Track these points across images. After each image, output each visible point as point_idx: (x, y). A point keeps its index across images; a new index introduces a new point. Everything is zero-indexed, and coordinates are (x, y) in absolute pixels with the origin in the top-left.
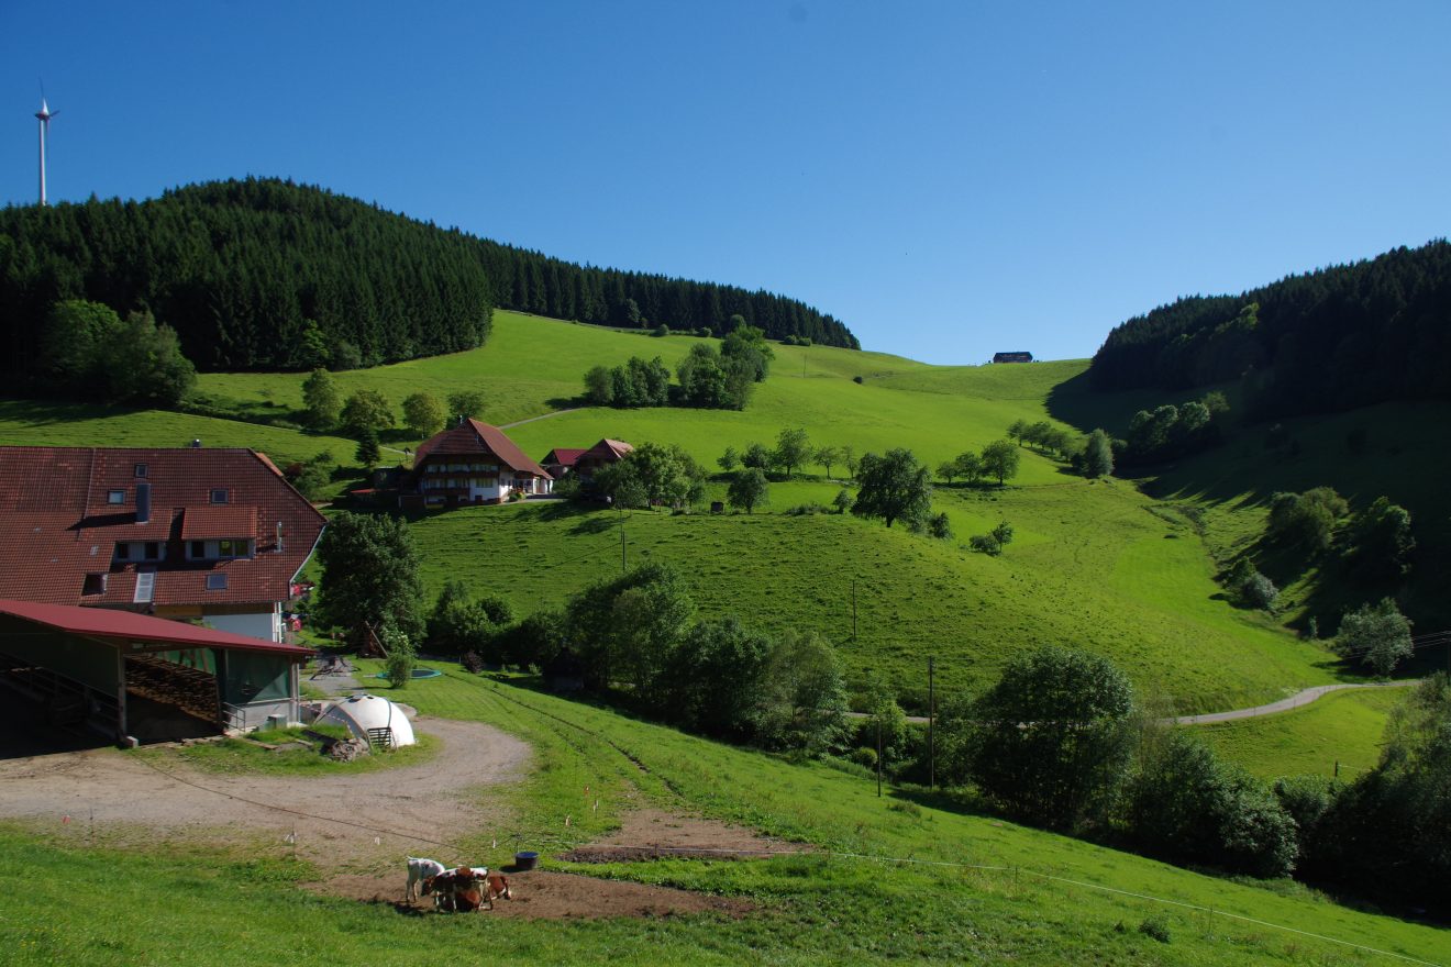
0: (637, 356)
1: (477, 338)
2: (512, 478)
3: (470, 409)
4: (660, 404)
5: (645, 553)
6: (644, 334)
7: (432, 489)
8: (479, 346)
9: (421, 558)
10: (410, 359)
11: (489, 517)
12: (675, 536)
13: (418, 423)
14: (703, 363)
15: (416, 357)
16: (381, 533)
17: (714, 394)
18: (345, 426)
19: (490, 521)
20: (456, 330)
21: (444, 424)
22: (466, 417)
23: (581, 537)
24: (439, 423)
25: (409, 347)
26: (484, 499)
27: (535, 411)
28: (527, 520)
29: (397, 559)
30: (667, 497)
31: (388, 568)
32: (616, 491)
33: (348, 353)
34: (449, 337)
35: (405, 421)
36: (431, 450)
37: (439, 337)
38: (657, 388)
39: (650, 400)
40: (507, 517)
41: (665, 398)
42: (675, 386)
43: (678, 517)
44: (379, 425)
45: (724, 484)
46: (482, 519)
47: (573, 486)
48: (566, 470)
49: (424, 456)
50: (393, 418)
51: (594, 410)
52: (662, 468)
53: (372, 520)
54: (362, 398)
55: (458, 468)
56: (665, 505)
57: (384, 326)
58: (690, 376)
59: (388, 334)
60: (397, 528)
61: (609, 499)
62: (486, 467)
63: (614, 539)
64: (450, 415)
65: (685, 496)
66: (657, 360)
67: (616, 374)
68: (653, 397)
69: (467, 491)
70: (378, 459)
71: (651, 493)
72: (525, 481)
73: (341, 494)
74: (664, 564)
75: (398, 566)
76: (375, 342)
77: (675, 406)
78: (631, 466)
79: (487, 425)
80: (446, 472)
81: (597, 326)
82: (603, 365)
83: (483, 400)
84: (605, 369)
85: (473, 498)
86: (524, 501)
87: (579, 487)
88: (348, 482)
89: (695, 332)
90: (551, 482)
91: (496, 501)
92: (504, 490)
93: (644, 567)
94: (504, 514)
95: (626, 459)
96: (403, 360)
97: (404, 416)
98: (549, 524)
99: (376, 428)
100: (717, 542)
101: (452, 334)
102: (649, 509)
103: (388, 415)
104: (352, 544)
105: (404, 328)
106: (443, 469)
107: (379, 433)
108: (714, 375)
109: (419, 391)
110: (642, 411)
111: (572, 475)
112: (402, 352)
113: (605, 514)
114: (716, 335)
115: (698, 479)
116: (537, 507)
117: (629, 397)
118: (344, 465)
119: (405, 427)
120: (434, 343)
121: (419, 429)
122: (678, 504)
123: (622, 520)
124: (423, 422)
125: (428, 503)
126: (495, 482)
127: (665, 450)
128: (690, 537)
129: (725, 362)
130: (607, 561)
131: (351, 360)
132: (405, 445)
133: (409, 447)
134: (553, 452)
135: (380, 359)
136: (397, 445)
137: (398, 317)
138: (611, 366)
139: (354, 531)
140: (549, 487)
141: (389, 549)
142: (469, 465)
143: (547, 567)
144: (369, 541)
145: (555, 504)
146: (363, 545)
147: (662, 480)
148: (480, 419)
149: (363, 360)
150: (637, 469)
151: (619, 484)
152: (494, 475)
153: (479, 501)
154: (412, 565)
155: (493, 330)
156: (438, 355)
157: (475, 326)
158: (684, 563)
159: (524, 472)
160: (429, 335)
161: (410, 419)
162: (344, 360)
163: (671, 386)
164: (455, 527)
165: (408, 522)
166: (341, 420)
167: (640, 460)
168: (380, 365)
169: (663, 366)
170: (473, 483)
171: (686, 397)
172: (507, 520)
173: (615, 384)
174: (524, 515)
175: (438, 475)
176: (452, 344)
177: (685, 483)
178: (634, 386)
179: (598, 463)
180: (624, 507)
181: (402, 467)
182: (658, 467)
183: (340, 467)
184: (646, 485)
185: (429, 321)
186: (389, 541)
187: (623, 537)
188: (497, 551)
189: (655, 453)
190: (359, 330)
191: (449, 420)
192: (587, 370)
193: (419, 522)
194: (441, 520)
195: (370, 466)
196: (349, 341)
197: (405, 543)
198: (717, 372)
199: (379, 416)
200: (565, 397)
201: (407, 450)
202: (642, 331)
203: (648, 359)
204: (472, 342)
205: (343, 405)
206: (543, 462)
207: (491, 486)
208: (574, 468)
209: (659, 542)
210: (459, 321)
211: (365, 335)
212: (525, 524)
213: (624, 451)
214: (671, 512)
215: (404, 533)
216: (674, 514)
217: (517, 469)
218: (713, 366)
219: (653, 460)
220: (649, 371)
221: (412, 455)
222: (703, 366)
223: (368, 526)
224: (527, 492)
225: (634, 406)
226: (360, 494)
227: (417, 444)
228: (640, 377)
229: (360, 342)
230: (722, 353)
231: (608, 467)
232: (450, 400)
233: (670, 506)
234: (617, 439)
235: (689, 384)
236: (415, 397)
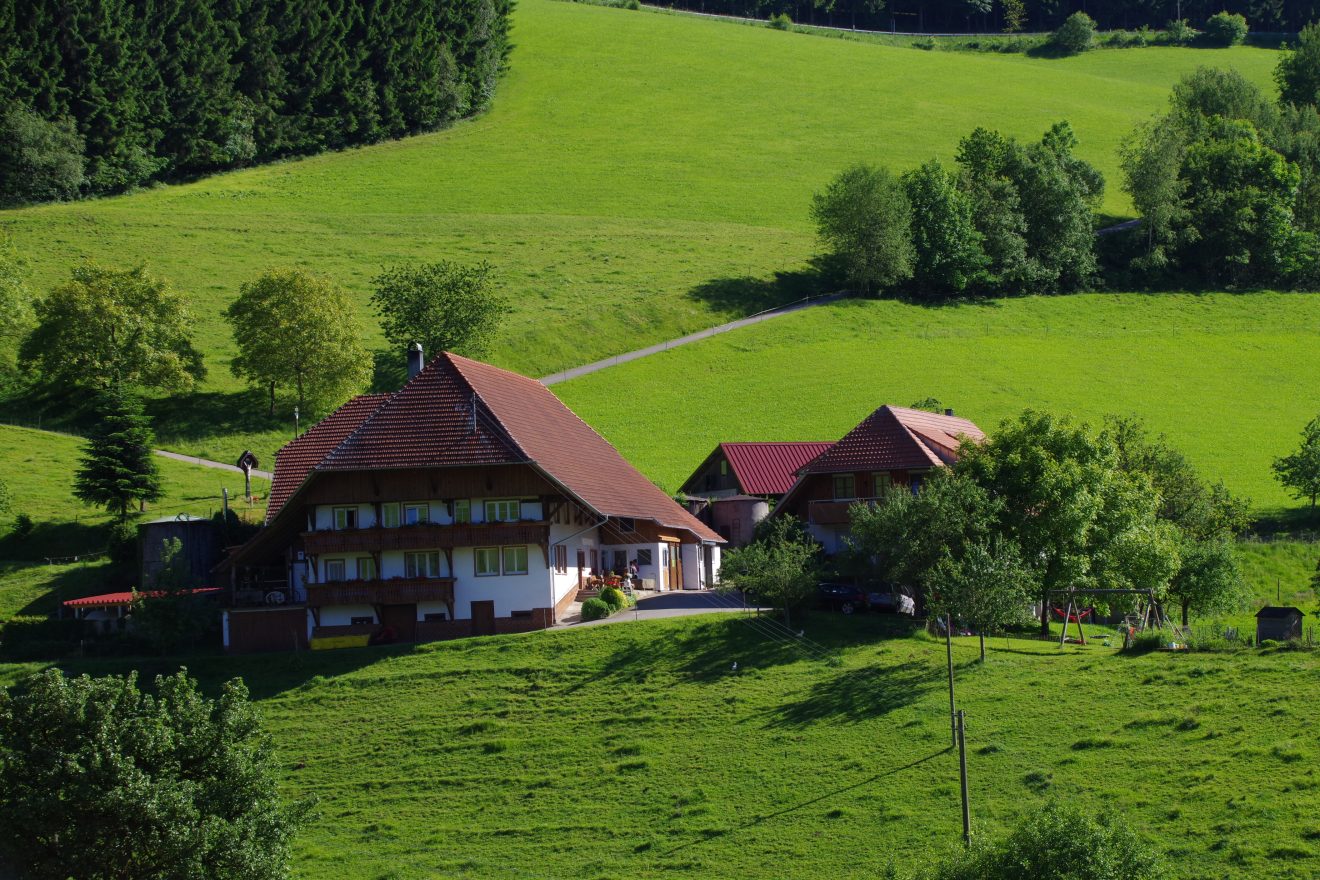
0: (988, 128)
1: (461, 92)
2: (588, 543)
3: (449, 321)
4: (1068, 284)
5: (1034, 782)
6: (1010, 50)
7: (332, 584)
8: (469, 113)
9: (298, 814)
10: (249, 164)
11: (519, 673)
12: (1136, 725)
13: (281, 371)
14: (1219, 134)
15: (265, 156)
16: (165, 736)
17: (1259, 241)
18: (40, 387)
19: (522, 683)
20: (393, 65)
21: (366, 375)
22: (436, 346)
23: (819, 729)
24: (348, 370)
25: (241, 122)
26: (502, 611)
27: (657, 322)
28: (640, 678)
29: (216, 821)
30: (1102, 593)
31: (188, 851)
32: (931, 576)
33: (38, 144)
34: (371, 88)
35: (236, 365)
36: (327, 460)
37: (338, 88)
38: (1059, 230)
39: (1033, 268)
40: (576, 671)
41: (1088, 264)
42: (1121, 220)
43: (1142, 661)
44: (151, 380)
45: (1301, 547)
46: (492, 681)
47: (789, 563)
48: (763, 511)
49: (302, 478)
50: (196, 357)
51: (851, 312)
52: (1083, 496)
53: (135, 692)
54: (94, 294)
55: (417, 512)
56: (1095, 619)
57: (154, 53)
58: (1171, 183)
59: (170, 80)
60: (217, 717)
61: (908, 603)
62: (502, 509)
63: (928, 737)
64: (385, 345)
65: (1163, 588)
66: (1057, 136)
67: (921, 191)
68: (1045, 260)
69: (445, 589)
70: (153, 494)
71: (1048, 581)
72: (632, 551)
73: (27, 610)
74: (1102, 820)
75: (221, 843)
76: (129, 107)
77: (1122, 286)
78: (978, 494)
79: (509, 371)
80: (378, 528)
81: (855, 33)
82: (874, 163)
83: (490, 290)
84: (883, 175)
85: (463, 612)
86: (627, 617)
87: (806, 567)
88: (52, 570)
89: (1188, 32)
90: (717, 552)
91: (539, 618)
92: (564, 584)
93: (1033, 829)
94: (565, 660)
95: (960, 471)
96: (225, 167)
97: (236, 350)
98: (713, 690)
99: (141, 390)
100: (1287, 745)
101: (382, 77)
102: (1043, 633)
103: (183, 347)
104: (65, 776)
105: (220, 60)
106: (366, 517)
107: (151, 406)
108: (1258, 173)
109: (281, 269)
110: (1010, 309)
111: (783, 527)
112: (221, 141)
113: (896, 652)
114: (1263, 35)
115: (1210, 530)
116: (671, 634)
117: (965, 266)
118: (38, 516)
119: (237, 385)
120: (324, 106)
121: (285, 391)
122: (1143, 618)
123: (952, 673)
124: (297, 369)
125: (321, 631)
126: (535, 555)
127: (1091, 439)
128: (1185, 726)
129: (1296, 128)
130: (907, 811)
131: (50, 169)
132: (239, 443)
133: (254, 451)
134: (718, 455)
135: (148, 165)
136: (214, 444)
137: (200, 26)
138: (901, 165)
139: (75, 730)
140: (710, 567)
141: (190, 786)
142: (449, 503)
143: (710, 834)
144: (126, 765)
145: (733, 625)
146: (108, 776)
147: (1082, 536)
148: (481, 353)
149: (90, 169)
150: (1000, 503)
151: (937, 554)
152: (533, 534)
153: (484, 620)
154: (268, 835)
155: (514, 60)
156: (337, 147)
157: (456, 47)
158: (1173, 816)
159: (627, 523)
160: (305, 82)
161: (254, 360)
162: (26, 168)
163: (1106, 223)
164: (409, 706)
165: (255, 696)
166: (25, 369)
167: (1006, 471)
168: (147, 183)
169: (1076, 155)
170: (464, 563)
171: (1159, 256)
172: (577, 680)
173: (918, 221)
174: (629, 661)
175: (349, 537)
176: (384, 111)
177: (1160, 547)
178: (981, 226)
179: (866, 487)
180: (957, 628)
181: (231, 514)
182: (1069, 493)
183: (24, 521)
184: (1029, 554)
185: (303, 34)
186: (192, 762)
187: (959, 730)
188: (546, 784)
189: (1058, 449)
190: (74, 68)
191: (382, 360)
192: (822, 179)
193: (291, 696)
194: (363, 684)
195: (124, 517)
196: (41, 105)
197: (243, 768)
198: (1267, 163)
199: (151, 354)
200: (757, 274)
201: (247, 461)
202: (1005, 40)
203: (1025, 135)
204: (448, 102)
205: (31, 321)
206: (687, 488)
207: (524, 569)
208: (791, 504)
209: (1081, 746)
210: (399, 32)
211: (93, 86)
212: (635, 692)
213: (953, 444)
214: (1116, 641)
215: (243, 731)
216: (1126, 652)
217: (607, 513)
218: (1252, 146)
219: (1054, 471)
220: (1031, 174)
221: (263, 477)
222: (1217, 147)
223: (121, 712)
224: (639, 586)
225: (981, 293)
226: (90, 609)
227: (280, 439)
228: (999, 194)
229: (79, 110)
230: (1286, 97)
231: (900, 498)
232: (383, 294)
233: (1113, 622)
234: (930, 404)
235: (1167, 212)
236: (267, 288)
